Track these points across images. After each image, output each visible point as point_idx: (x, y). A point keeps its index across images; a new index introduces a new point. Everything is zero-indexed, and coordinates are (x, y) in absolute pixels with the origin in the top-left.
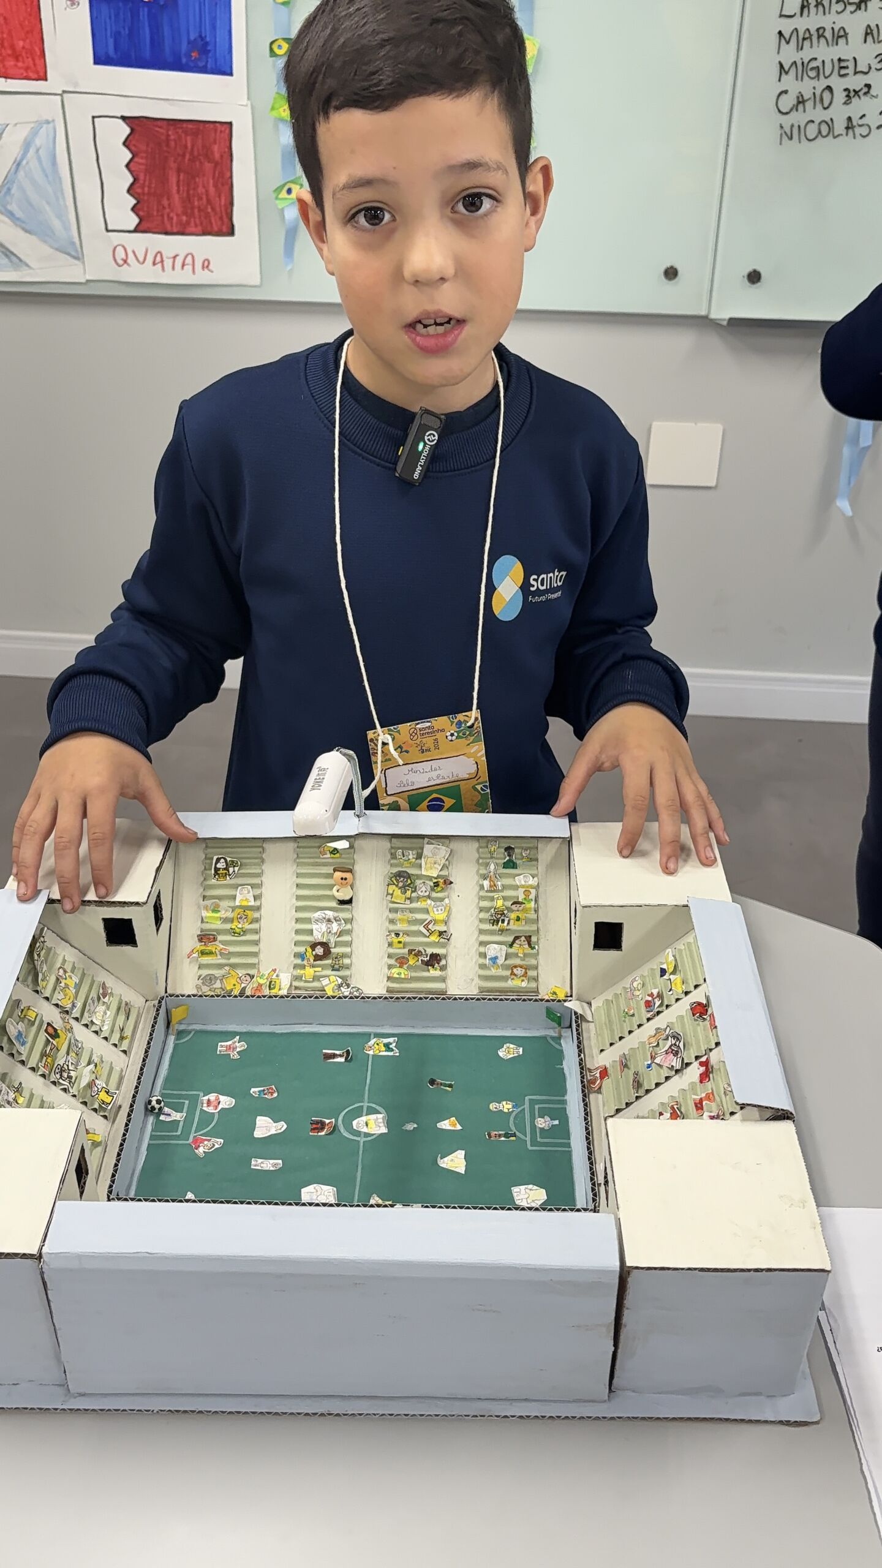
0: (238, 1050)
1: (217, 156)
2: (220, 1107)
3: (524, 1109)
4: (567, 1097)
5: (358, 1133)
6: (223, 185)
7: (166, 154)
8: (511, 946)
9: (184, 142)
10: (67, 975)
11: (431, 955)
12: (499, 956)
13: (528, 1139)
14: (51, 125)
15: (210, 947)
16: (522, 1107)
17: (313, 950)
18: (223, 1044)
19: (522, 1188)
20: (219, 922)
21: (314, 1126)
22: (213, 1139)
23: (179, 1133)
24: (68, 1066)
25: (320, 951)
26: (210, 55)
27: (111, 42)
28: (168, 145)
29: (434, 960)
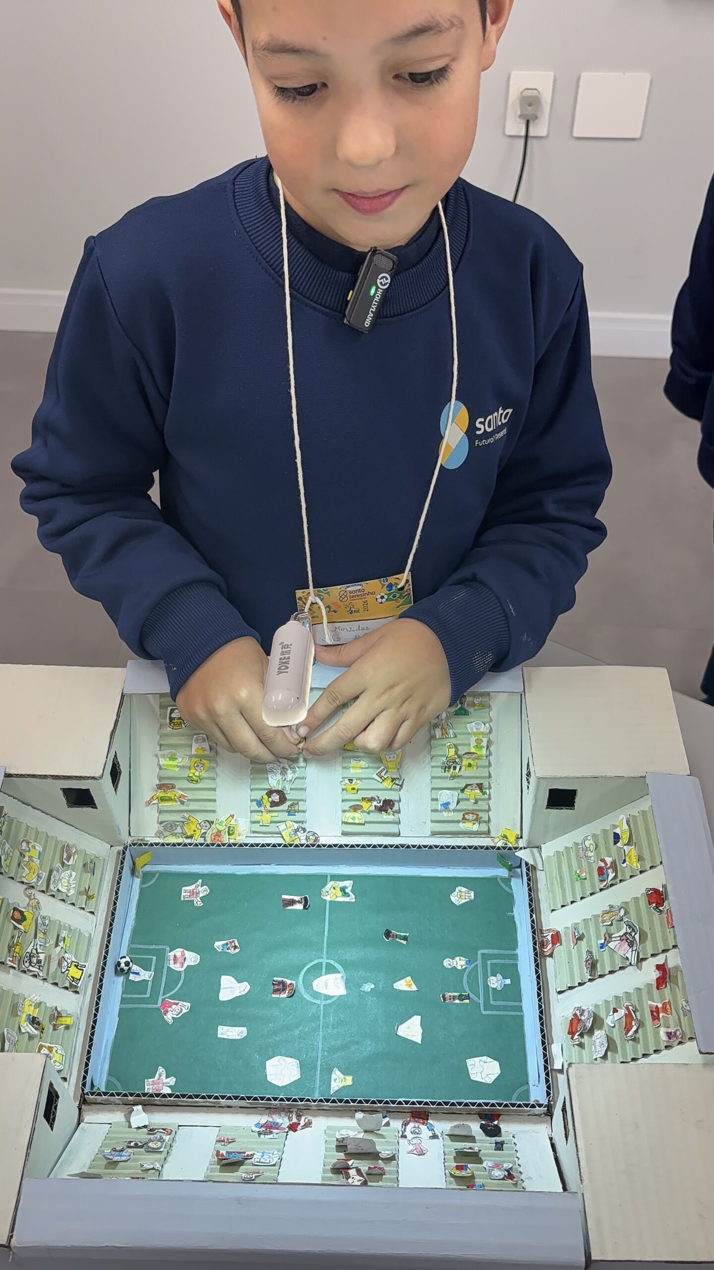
0: (201, 895)
2: (186, 964)
3: (477, 964)
4: (519, 951)
5: (317, 995)
8: (463, 790)
10: (30, 846)
11: (384, 801)
12: (451, 801)
13: (481, 1002)
15: (169, 794)
16: (475, 964)
17: (269, 797)
18: (186, 888)
19: (477, 1059)
20: (177, 769)
21: (276, 987)
22: (181, 1003)
23: (148, 995)
24: (36, 949)
25: (276, 797)
29: (387, 806)
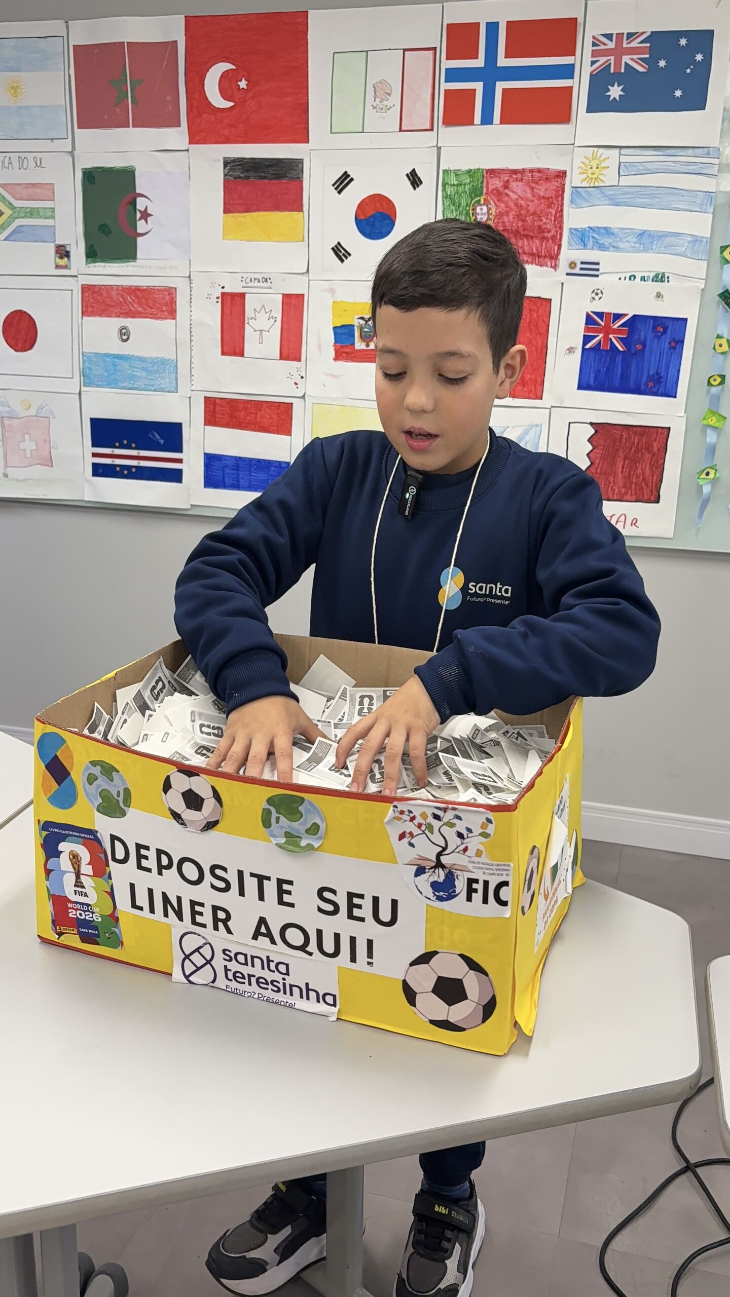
1: (655, 449)
6: (656, 468)
7: (617, 447)
9: (633, 439)
14: (539, 428)
26: (662, 384)
27: (593, 375)
28: (620, 441)
